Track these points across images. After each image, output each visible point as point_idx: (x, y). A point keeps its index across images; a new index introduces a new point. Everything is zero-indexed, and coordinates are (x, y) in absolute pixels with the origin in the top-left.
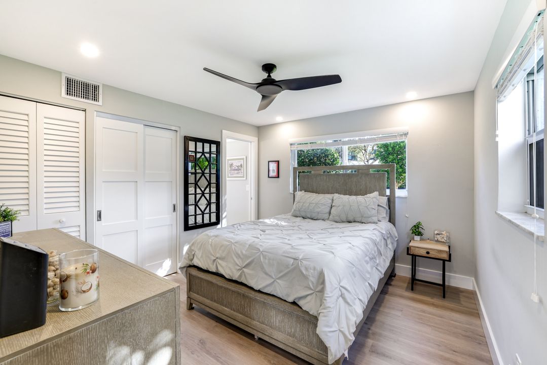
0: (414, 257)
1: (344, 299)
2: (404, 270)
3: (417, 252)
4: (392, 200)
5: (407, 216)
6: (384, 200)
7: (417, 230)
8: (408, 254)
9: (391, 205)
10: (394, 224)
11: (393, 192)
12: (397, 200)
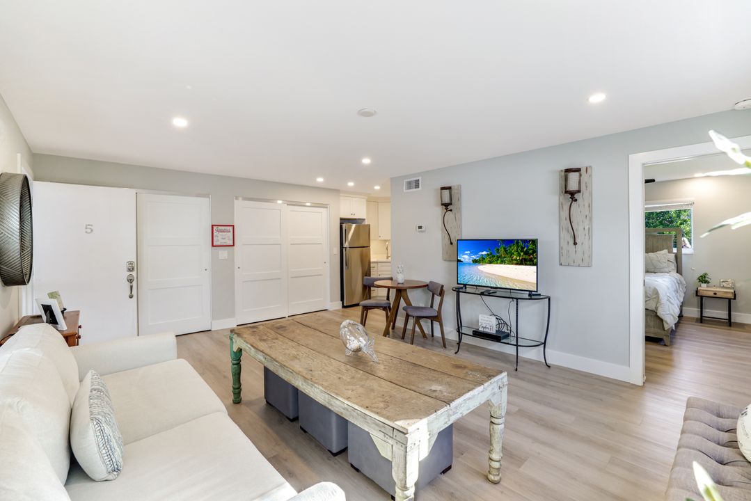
0: (702, 297)
1: (670, 302)
2: (693, 312)
3: (705, 294)
4: (679, 256)
5: (694, 268)
6: (672, 257)
7: (703, 279)
8: (697, 295)
9: (678, 260)
10: (681, 275)
11: (679, 251)
12: (683, 256)
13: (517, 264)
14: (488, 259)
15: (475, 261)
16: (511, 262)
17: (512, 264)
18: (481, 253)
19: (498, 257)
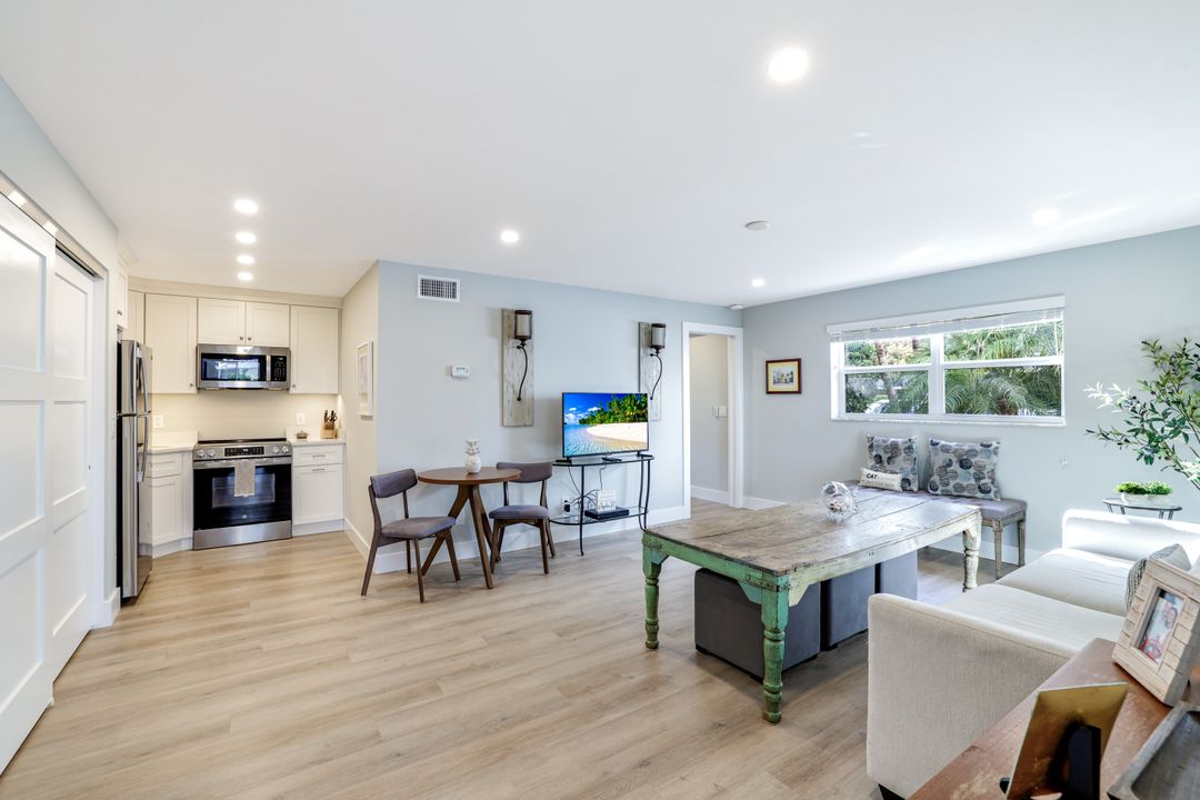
13: (630, 421)
14: (598, 417)
15: (583, 422)
16: (624, 421)
17: (625, 422)
18: (590, 410)
19: (611, 414)
